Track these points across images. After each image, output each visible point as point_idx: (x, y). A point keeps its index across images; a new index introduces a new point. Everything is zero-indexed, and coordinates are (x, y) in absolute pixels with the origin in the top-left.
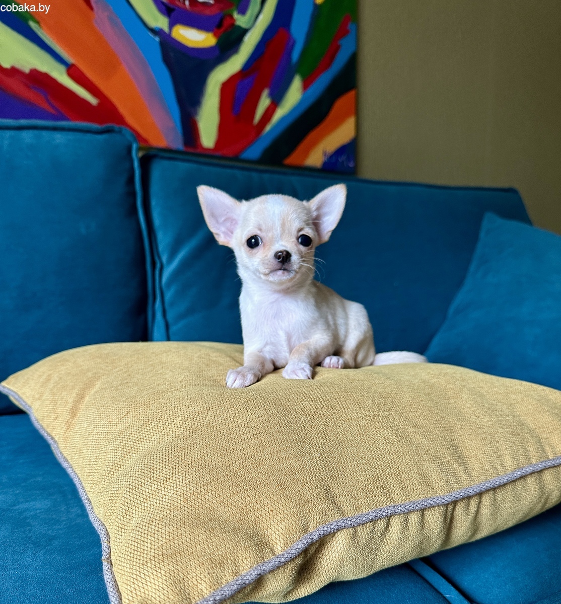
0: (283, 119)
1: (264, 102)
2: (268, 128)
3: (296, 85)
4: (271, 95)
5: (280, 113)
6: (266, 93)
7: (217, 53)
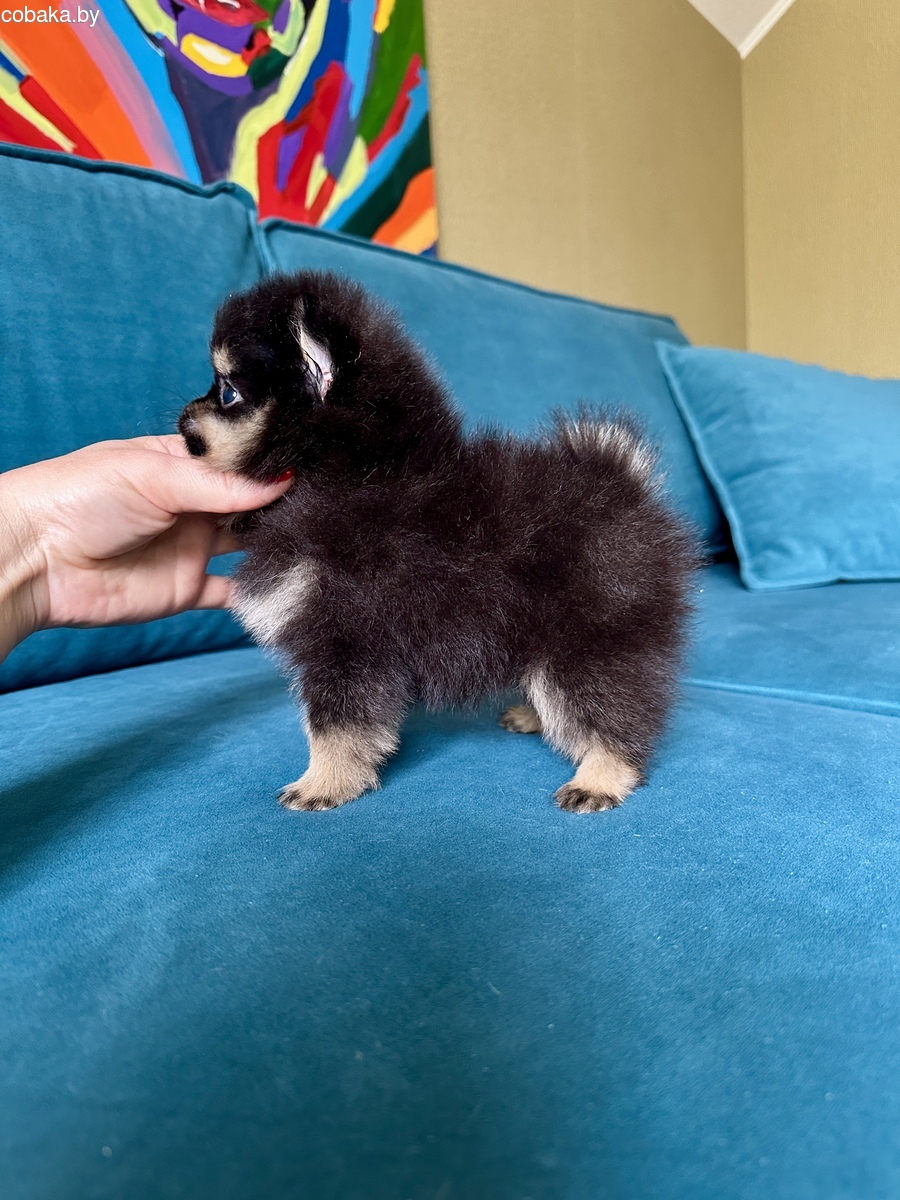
0: (345, 204)
1: (318, 175)
2: (326, 216)
3: (359, 149)
4: (327, 164)
5: (342, 193)
6: (319, 160)
7: (249, 88)
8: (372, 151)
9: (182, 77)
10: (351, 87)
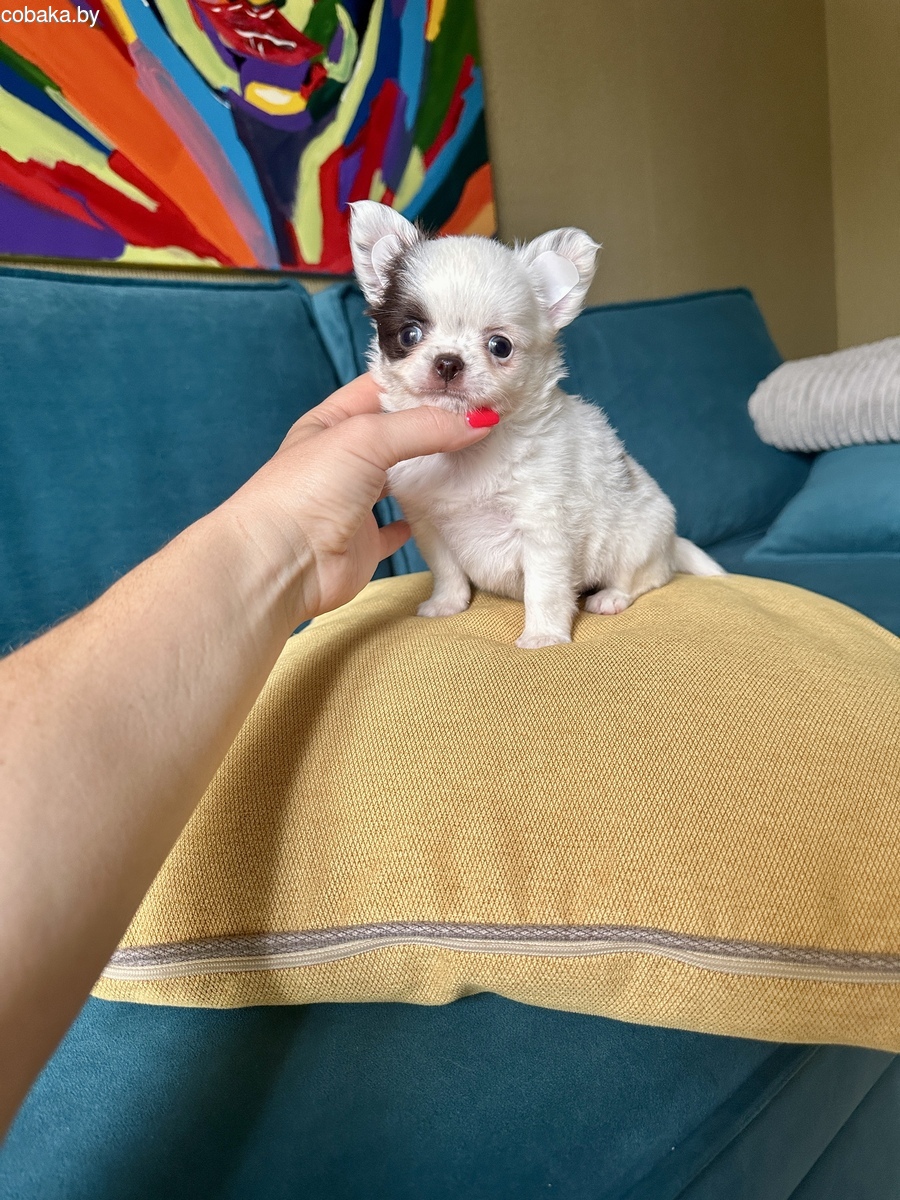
1: (378, 190)
4: (385, 179)
5: (400, 204)
6: (377, 176)
7: (309, 121)
8: (428, 159)
9: (249, 124)
10: (406, 99)
